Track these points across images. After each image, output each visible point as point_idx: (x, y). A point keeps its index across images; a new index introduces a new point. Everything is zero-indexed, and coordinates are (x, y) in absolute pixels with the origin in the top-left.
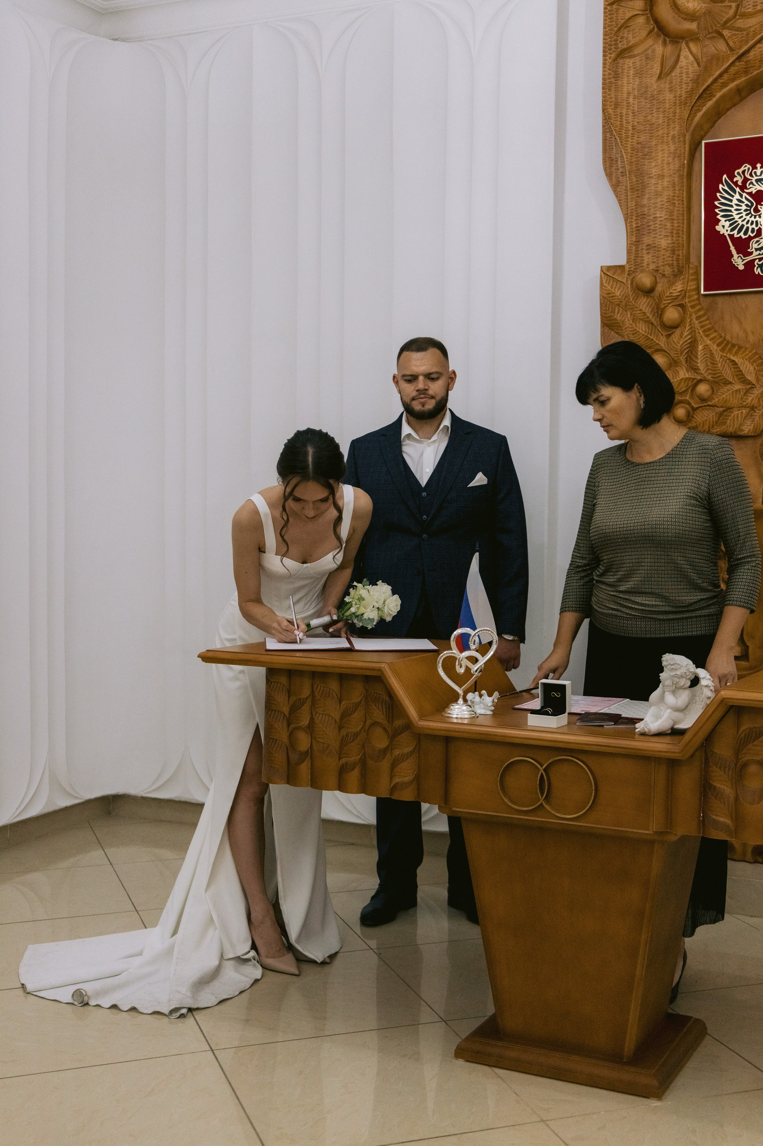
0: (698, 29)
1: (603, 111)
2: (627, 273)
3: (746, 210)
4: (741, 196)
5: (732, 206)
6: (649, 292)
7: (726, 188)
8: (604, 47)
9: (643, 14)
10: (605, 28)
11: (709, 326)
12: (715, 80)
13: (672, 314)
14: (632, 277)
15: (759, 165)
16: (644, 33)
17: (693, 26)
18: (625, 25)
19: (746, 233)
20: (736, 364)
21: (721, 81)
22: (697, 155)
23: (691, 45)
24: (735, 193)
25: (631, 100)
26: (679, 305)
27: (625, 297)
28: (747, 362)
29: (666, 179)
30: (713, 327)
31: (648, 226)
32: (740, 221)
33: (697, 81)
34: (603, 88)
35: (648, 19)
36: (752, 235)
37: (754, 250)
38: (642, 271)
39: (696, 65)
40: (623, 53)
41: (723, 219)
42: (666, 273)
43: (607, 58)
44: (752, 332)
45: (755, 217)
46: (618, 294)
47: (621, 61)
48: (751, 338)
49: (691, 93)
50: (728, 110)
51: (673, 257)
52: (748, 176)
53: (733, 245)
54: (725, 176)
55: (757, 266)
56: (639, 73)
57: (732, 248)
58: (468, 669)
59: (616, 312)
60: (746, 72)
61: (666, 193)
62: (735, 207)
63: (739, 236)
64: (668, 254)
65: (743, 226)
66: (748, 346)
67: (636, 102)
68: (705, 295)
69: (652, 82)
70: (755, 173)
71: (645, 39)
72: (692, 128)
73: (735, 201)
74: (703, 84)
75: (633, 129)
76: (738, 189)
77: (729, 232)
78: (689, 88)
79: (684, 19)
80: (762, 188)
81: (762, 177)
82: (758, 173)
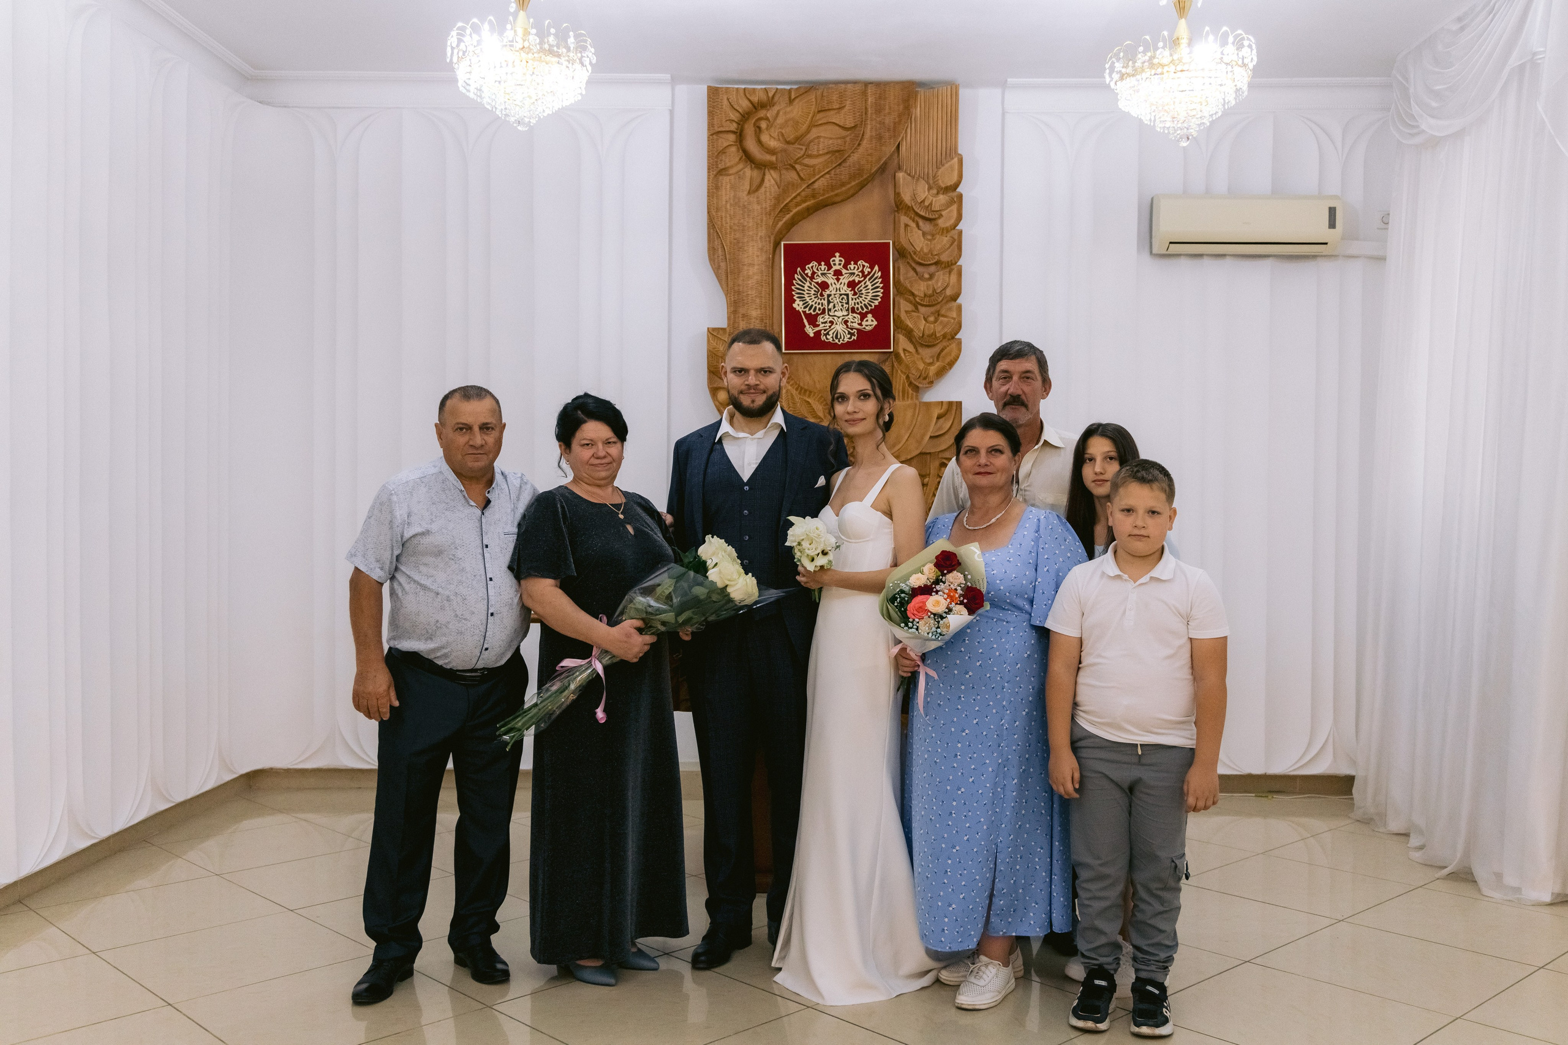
0: (777, 161)
1: (708, 213)
3: (814, 294)
4: (811, 284)
5: (804, 291)
8: (709, 166)
9: (734, 145)
10: (708, 152)
12: (790, 201)
15: (823, 263)
16: (737, 159)
17: (774, 158)
18: (723, 152)
19: (814, 311)
20: (810, 404)
21: (795, 201)
22: (779, 250)
23: (772, 172)
24: (806, 281)
25: (728, 207)
28: (817, 403)
29: (756, 267)
31: (743, 300)
32: (810, 302)
33: (778, 199)
34: (708, 196)
35: (738, 148)
36: (819, 312)
37: (820, 323)
39: (776, 187)
40: (722, 172)
41: (798, 300)
43: (711, 174)
44: (819, 382)
45: (821, 300)
47: (721, 178)
48: (818, 386)
49: (774, 207)
50: (800, 222)
52: (816, 271)
53: (806, 318)
54: (799, 269)
55: (823, 334)
56: (733, 187)
57: (805, 321)
60: (814, 196)
61: (756, 277)
62: (807, 292)
63: (809, 312)
64: (758, 321)
65: (812, 305)
66: (815, 391)
67: (732, 209)
68: (785, 353)
69: (743, 195)
70: (820, 268)
71: (738, 163)
72: (775, 232)
73: (806, 288)
74: (783, 203)
75: (731, 228)
76: (808, 279)
77: (802, 309)
78: (773, 203)
79: (767, 153)
80: (826, 280)
81: (825, 272)
82: (823, 269)
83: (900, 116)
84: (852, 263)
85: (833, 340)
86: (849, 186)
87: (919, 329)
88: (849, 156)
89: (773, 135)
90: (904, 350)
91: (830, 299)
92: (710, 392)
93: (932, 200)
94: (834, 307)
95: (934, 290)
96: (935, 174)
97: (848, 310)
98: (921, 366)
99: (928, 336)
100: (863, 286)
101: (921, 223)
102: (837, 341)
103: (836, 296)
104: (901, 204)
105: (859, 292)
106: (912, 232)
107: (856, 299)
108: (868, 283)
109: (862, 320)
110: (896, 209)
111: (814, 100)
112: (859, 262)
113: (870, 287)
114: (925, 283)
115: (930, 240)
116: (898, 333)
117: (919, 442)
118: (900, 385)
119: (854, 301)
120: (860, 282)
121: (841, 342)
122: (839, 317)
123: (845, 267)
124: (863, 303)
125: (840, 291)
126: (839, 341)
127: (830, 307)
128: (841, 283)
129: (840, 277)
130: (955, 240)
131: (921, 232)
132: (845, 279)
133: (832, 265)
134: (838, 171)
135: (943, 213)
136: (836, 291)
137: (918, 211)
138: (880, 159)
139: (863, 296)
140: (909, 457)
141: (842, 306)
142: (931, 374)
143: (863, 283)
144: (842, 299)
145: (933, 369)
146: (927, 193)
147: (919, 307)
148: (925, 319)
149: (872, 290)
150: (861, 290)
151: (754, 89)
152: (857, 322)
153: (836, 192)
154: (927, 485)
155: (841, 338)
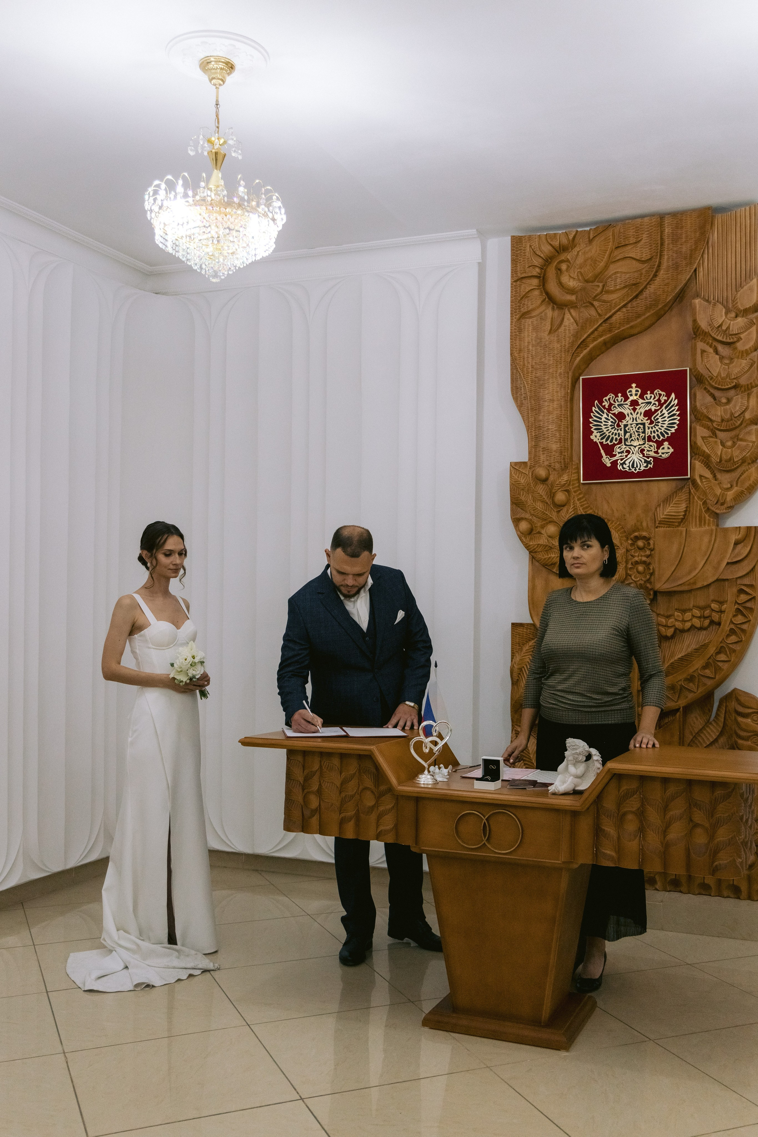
0: (576, 300)
1: (511, 354)
2: (528, 467)
3: (611, 425)
4: (608, 415)
5: (601, 422)
6: (544, 481)
7: (597, 410)
8: (511, 311)
9: (537, 289)
10: (511, 297)
11: (587, 505)
12: (589, 336)
13: (560, 497)
14: (532, 470)
15: (620, 395)
16: (539, 302)
17: (573, 298)
18: (526, 296)
19: (611, 441)
21: (593, 336)
22: (577, 386)
23: (572, 311)
24: (604, 413)
25: (530, 347)
26: (566, 491)
27: (528, 484)
29: (555, 403)
30: (589, 506)
31: (543, 435)
32: (607, 433)
33: (576, 336)
34: (511, 339)
35: (541, 292)
36: (616, 443)
37: (617, 453)
38: (540, 466)
39: (575, 324)
40: (524, 315)
41: (595, 431)
42: (556, 467)
43: (514, 318)
44: (617, 510)
45: (618, 430)
46: (523, 482)
47: (523, 321)
48: (616, 514)
49: (573, 343)
50: (598, 356)
51: (561, 457)
52: (613, 402)
53: (603, 449)
54: (596, 401)
55: (619, 464)
56: (536, 329)
57: (602, 452)
58: (431, 750)
59: (522, 494)
60: (610, 331)
61: (556, 412)
62: (604, 423)
63: (606, 443)
64: (557, 454)
65: (609, 436)
66: (613, 519)
67: (534, 349)
68: (584, 484)
69: (545, 335)
70: (617, 400)
71: (540, 306)
72: (573, 368)
73: (603, 419)
74: (581, 338)
75: (533, 368)
76: (605, 411)
77: (600, 441)
78: (571, 340)
79: (567, 293)
80: (623, 411)
81: (622, 403)
82: (619, 400)
83: (696, 243)
84: (649, 392)
85: (630, 469)
86: (643, 317)
87: (716, 454)
88: (645, 287)
89: (572, 276)
90: (701, 476)
91: (627, 429)
92: (513, 522)
93: (730, 324)
94: (631, 436)
95: (732, 414)
96: (735, 297)
97: (644, 439)
98: (718, 491)
99: (726, 461)
100: (660, 415)
101: (720, 348)
102: (633, 470)
103: (633, 426)
104: (698, 330)
105: (655, 420)
106: (708, 357)
107: (652, 428)
108: (665, 411)
109: (658, 448)
110: (694, 336)
111: (611, 237)
112: (656, 391)
113: (666, 415)
114: (722, 408)
115: (726, 364)
116: (695, 459)
117: (716, 568)
118: (696, 511)
119: (651, 429)
120: (656, 411)
121: (638, 470)
122: (635, 447)
123: (642, 397)
124: (660, 431)
125: (636, 421)
126: (635, 470)
127: (626, 437)
128: (638, 413)
129: (636, 407)
130: (755, 362)
131: (718, 357)
132: (642, 409)
133: (629, 396)
134: (634, 303)
135: (742, 336)
136: (633, 421)
137: (715, 336)
138: (675, 287)
139: (659, 424)
140: (705, 584)
141: (639, 435)
142: (729, 499)
143: (659, 412)
144: (638, 429)
145: (730, 495)
146: (724, 317)
147: (717, 432)
148: (723, 444)
149: (669, 417)
150: (658, 419)
151: (555, 234)
152: (653, 450)
153: (632, 324)
154: (724, 611)
155: (637, 466)
